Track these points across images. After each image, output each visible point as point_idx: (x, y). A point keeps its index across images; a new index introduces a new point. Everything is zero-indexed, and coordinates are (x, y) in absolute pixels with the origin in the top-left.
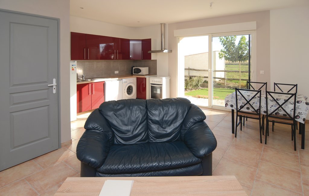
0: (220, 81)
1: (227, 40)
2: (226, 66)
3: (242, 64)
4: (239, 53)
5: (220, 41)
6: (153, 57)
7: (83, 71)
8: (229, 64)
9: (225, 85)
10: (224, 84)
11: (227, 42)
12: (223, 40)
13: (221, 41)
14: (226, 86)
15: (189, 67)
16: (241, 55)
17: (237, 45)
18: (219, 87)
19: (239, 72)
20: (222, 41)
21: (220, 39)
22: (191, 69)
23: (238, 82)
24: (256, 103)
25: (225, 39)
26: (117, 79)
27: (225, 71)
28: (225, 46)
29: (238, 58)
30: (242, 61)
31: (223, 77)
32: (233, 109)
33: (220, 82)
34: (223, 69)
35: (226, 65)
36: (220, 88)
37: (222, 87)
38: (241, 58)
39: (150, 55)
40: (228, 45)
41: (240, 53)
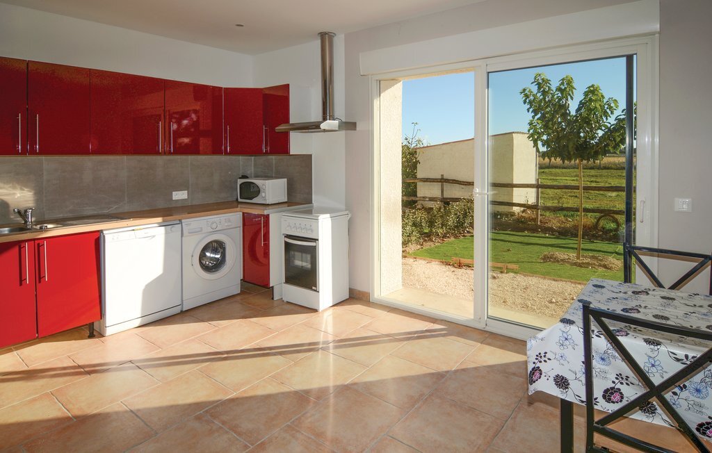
0: (523, 211)
1: (544, 99)
2: (542, 170)
3: (586, 168)
4: (580, 137)
5: (525, 102)
6: (298, 144)
7: (35, 194)
8: (550, 166)
9: (539, 223)
10: (535, 220)
11: (545, 102)
12: (532, 98)
13: (527, 101)
14: (540, 227)
15: (442, 175)
16: (585, 141)
17: (574, 114)
18: (523, 230)
19: (577, 188)
20: (530, 103)
21: (522, 95)
22: (447, 181)
23: (573, 216)
24: (698, 391)
25: (539, 95)
26: (160, 220)
27: (538, 186)
28: (539, 116)
29: (577, 149)
30: (588, 160)
31: (532, 201)
32: (570, 397)
33: (523, 215)
34: (533, 182)
35: (540, 168)
36: (524, 234)
37: (528, 230)
38: (585, 151)
39: (285, 137)
40: (547, 113)
41: (582, 135)
